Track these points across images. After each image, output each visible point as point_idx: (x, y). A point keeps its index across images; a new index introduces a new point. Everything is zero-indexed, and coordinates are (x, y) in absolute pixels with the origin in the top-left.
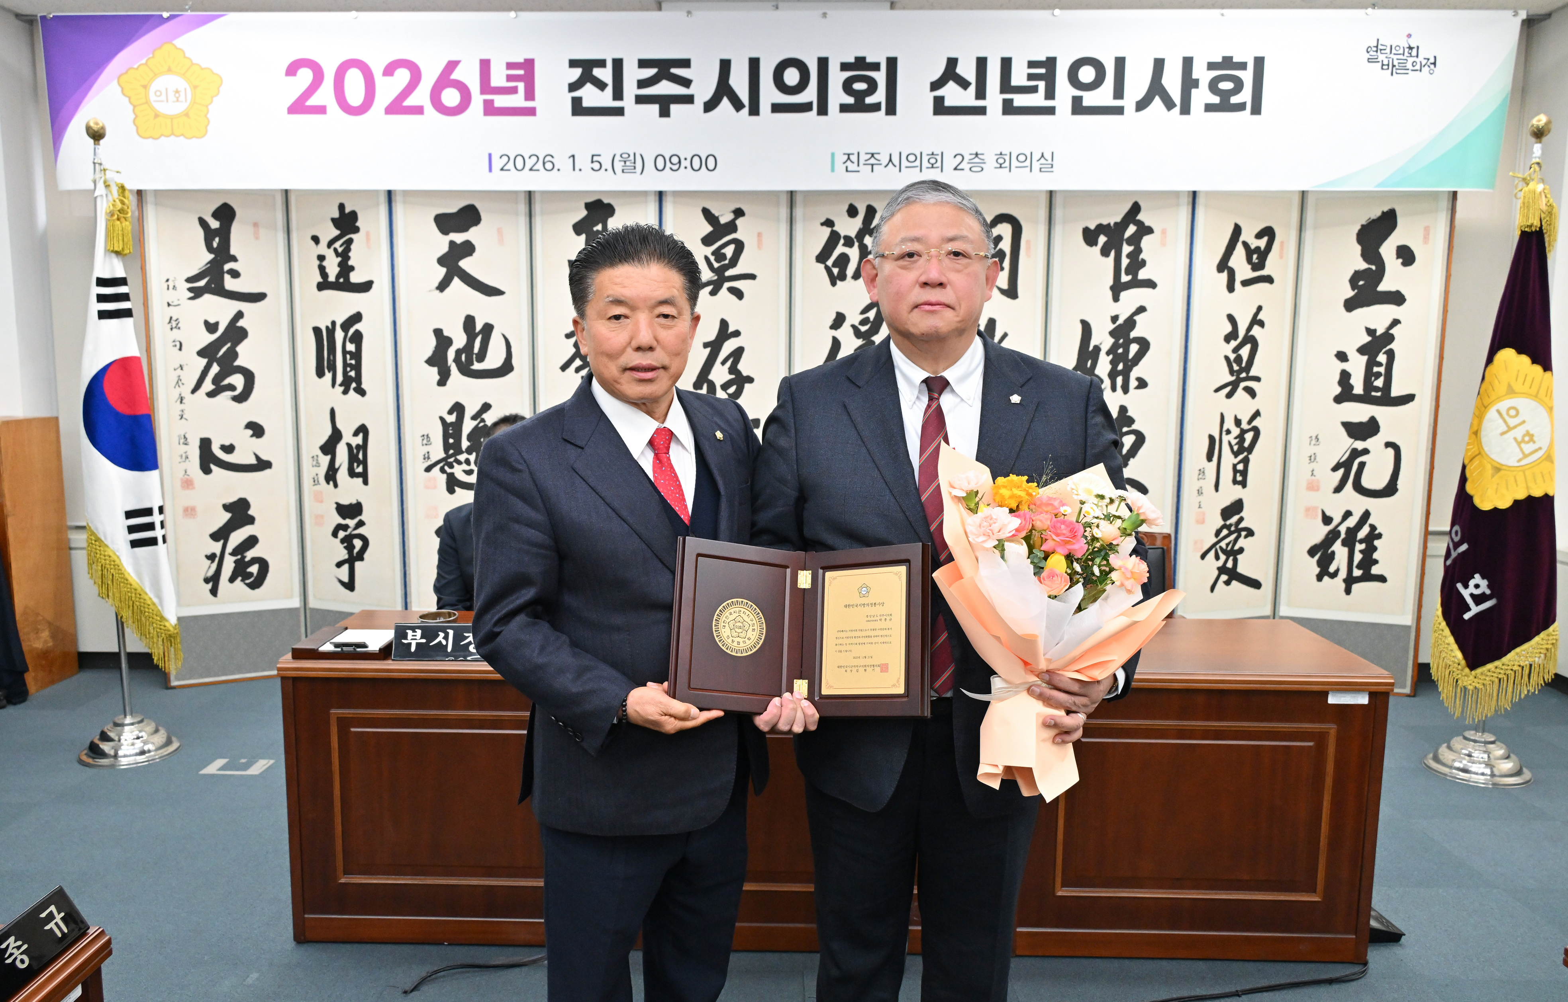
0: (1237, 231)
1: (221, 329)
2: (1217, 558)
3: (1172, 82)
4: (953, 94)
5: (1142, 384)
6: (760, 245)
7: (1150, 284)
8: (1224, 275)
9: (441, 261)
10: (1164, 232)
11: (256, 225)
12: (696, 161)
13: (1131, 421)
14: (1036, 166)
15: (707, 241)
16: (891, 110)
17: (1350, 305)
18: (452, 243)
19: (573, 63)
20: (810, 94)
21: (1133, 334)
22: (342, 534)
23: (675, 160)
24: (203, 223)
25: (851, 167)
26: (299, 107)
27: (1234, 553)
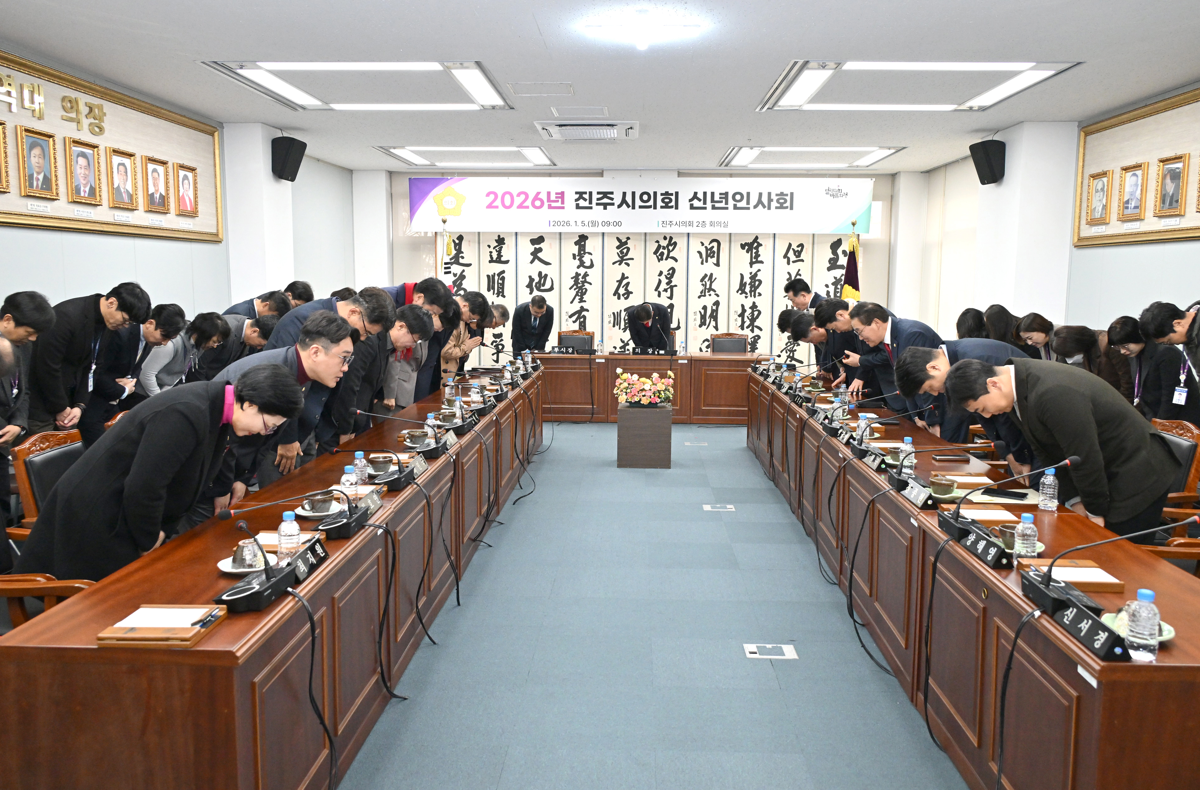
0: (790, 245)
1: (458, 275)
2: (787, 352)
3: (765, 200)
4: (696, 203)
5: (760, 295)
6: (635, 249)
7: (762, 262)
8: (786, 259)
9: (532, 254)
10: (765, 245)
11: (469, 241)
12: (615, 223)
13: (757, 307)
14: (722, 225)
15: (618, 248)
16: (677, 208)
17: (829, 269)
18: (535, 248)
19: (577, 193)
20: (651, 203)
21: (757, 278)
22: (494, 344)
23: (608, 223)
24: (454, 241)
25: (664, 225)
26: (490, 206)
27: (793, 351)
